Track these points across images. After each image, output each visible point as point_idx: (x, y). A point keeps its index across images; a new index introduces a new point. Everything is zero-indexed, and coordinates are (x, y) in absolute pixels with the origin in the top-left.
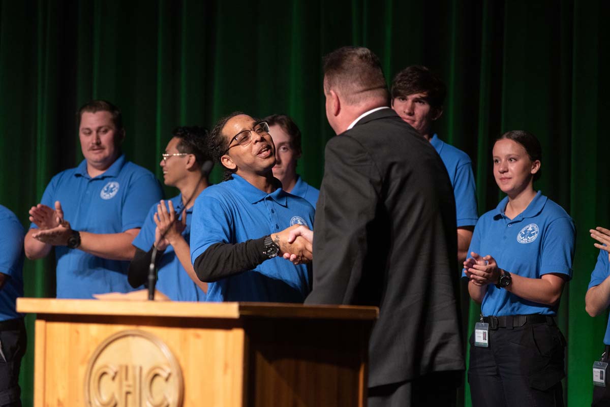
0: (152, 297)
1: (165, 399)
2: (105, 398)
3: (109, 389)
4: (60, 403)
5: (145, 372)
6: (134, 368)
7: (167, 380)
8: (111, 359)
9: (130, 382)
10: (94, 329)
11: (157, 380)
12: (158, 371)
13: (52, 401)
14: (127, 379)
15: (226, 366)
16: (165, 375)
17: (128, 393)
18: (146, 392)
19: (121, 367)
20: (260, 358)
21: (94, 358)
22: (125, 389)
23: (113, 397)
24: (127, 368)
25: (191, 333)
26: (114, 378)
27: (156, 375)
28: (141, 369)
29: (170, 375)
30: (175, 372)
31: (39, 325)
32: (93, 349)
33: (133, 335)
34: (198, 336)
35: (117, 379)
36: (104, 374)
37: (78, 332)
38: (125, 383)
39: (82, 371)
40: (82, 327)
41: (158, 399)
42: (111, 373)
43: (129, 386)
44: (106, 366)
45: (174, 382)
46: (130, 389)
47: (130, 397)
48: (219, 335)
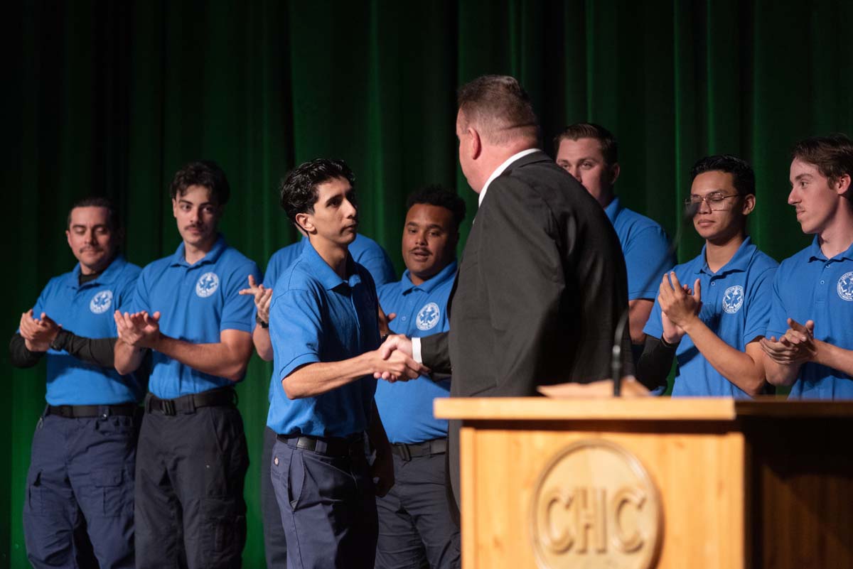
0: (617, 392)
1: (637, 533)
2: (557, 534)
3: (562, 522)
4: (497, 543)
5: (610, 497)
6: (595, 492)
7: (640, 507)
8: (564, 479)
9: (590, 511)
10: (541, 439)
11: (626, 508)
12: (628, 495)
13: (486, 539)
14: (585, 505)
15: (720, 487)
16: (635, 499)
17: (587, 527)
18: (611, 526)
19: (577, 491)
20: (767, 474)
21: (540, 479)
22: (583, 521)
23: (567, 534)
24: (584, 493)
25: (670, 441)
26: (568, 506)
27: (624, 502)
28: (604, 493)
29: (643, 501)
30: (650, 495)
31: (467, 435)
32: (539, 467)
33: (593, 446)
34: (681, 446)
35: (573, 507)
36: (554, 501)
37: (517, 443)
38: (583, 512)
39: (525, 497)
40: (524, 437)
41: (628, 534)
42: (564, 499)
43: (588, 517)
44: (557, 490)
45: (650, 509)
46: (591, 521)
47: (591, 533)
48: (709, 444)
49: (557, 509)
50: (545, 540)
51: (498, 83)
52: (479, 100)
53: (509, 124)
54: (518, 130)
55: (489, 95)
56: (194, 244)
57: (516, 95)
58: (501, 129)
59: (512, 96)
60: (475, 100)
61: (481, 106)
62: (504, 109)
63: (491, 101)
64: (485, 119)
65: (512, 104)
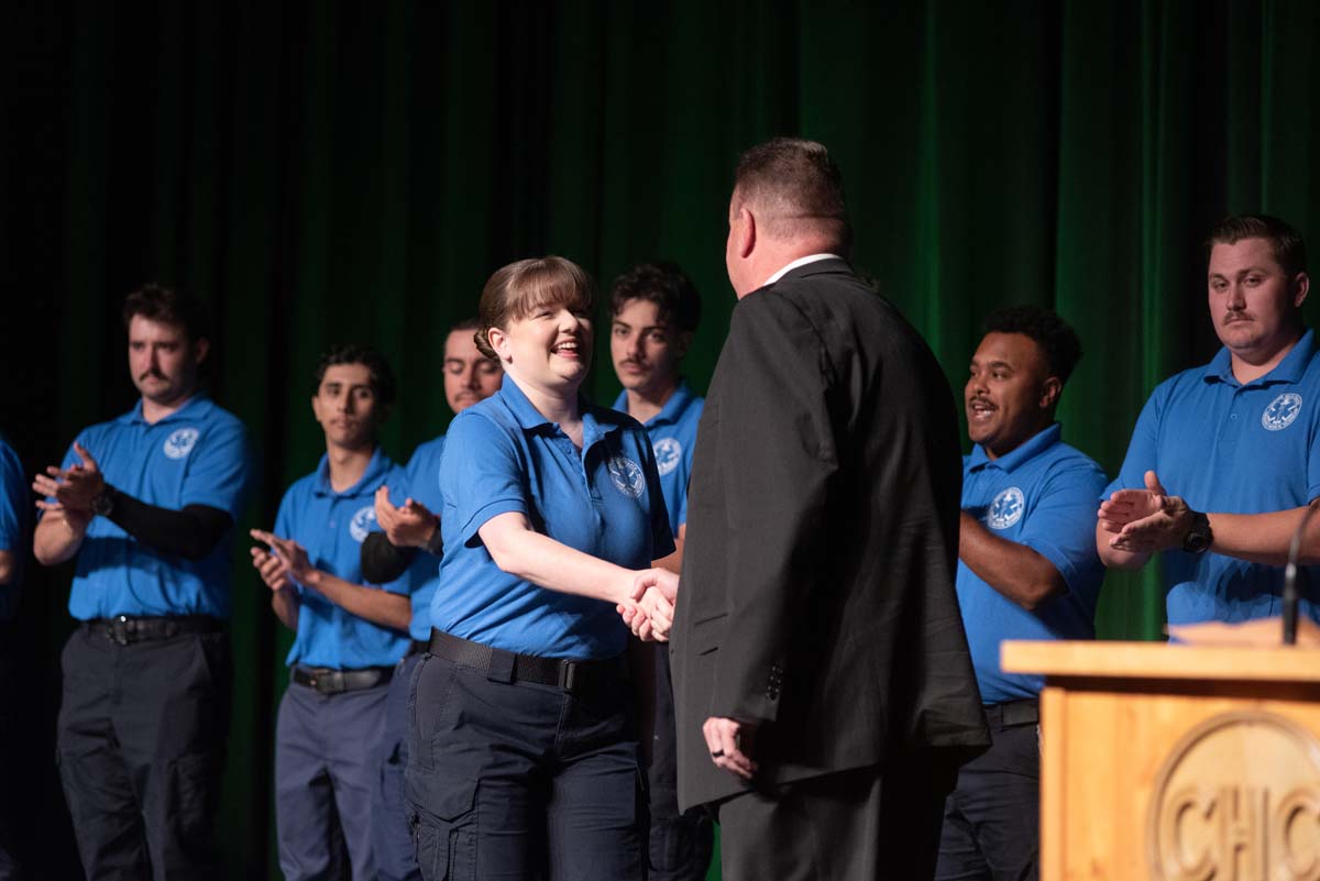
0: (1290, 636)
1: (1317, 859)
2: (1191, 858)
3: (1198, 840)
4: (1096, 870)
5: (1274, 802)
6: (1251, 793)
8: (1203, 772)
9: (1244, 823)
10: (1168, 709)
11: (1301, 819)
12: (1301, 800)
13: (1080, 864)
14: (1236, 816)
16: (1315, 807)
17: (1238, 848)
18: (1276, 847)
19: (1223, 791)
21: (1167, 770)
22: (1232, 840)
23: (1206, 858)
24: (1236, 794)
26: (1209, 815)
27: (1297, 811)
28: (1266, 796)
31: (1052, 699)
32: (1164, 751)
33: (1250, 722)
35: (1216, 816)
36: (1186, 807)
37: (1132, 715)
38: (1231, 827)
39: (1142, 798)
40: (1141, 704)
41: (1303, 861)
42: (1203, 805)
43: (1241, 832)
44: (1192, 789)
46: (1244, 839)
47: (1244, 857)
49: (1191, 817)
50: (1172, 868)
51: (796, 148)
52: (762, 169)
53: (800, 211)
54: (814, 220)
55: (779, 164)
56: (636, 389)
57: (820, 169)
58: (787, 217)
59: (813, 170)
60: (758, 169)
61: (764, 178)
62: (798, 186)
63: (781, 172)
64: (766, 199)
65: (810, 182)
